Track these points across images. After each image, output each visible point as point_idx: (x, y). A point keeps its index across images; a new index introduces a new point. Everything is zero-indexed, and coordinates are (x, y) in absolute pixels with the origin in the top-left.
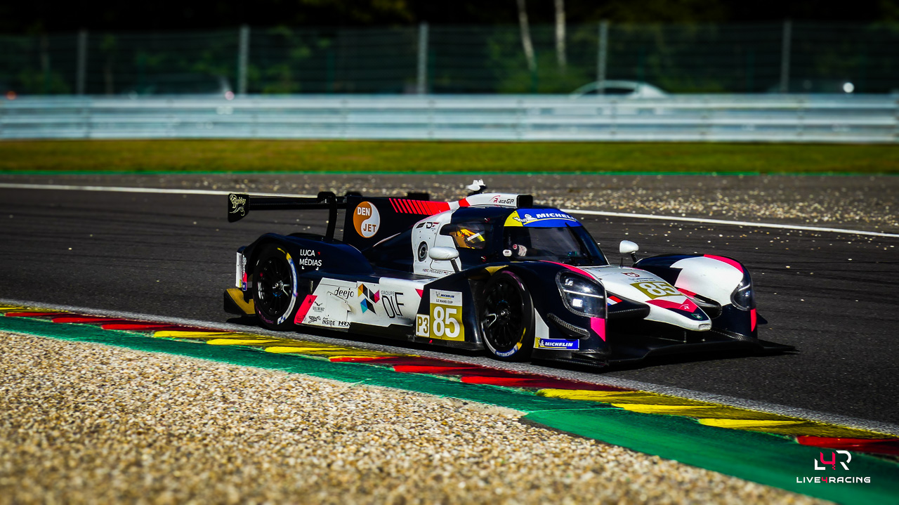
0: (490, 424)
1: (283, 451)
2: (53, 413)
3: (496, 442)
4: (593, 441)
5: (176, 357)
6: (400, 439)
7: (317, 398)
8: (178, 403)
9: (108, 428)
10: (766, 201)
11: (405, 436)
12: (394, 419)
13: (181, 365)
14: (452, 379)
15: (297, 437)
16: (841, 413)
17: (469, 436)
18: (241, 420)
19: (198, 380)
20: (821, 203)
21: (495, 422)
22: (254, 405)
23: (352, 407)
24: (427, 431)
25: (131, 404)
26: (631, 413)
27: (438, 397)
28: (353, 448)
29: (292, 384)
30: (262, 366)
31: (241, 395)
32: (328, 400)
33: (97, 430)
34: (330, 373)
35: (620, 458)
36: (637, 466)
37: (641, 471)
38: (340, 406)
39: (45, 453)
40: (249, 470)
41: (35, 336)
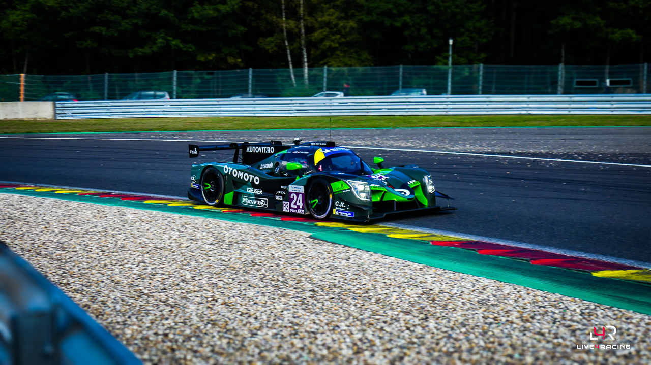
0: (297, 239)
1: (207, 254)
2: (103, 239)
3: (301, 247)
4: (343, 246)
5: (155, 212)
7: (219, 229)
8: (158, 233)
9: (128, 245)
10: (397, 140)
11: (260, 246)
12: (255, 238)
14: (277, 219)
15: (213, 247)
16: (446, 230)
17: (288, 245)
18: (187, 240)
19: (166, 222)
20: (419, 140)
21: (299, 238)
22: (192, 233)
23: (235, 233)
24: (270, 243)
25: (137, 234)
26: (357, 232)
27: (272, 228)
28: (239, 252)
29: (207, 223)
30: (193, 215)
31: (186, 228)
32: (224, 229)
33: (123, 246)
34: (223, 217)
35: (356, 253)
36: (364, 257)
37: (366, 259)
38: (230, 232)
39: (101, 258)
40: (194, 263)
41: (92, 204)
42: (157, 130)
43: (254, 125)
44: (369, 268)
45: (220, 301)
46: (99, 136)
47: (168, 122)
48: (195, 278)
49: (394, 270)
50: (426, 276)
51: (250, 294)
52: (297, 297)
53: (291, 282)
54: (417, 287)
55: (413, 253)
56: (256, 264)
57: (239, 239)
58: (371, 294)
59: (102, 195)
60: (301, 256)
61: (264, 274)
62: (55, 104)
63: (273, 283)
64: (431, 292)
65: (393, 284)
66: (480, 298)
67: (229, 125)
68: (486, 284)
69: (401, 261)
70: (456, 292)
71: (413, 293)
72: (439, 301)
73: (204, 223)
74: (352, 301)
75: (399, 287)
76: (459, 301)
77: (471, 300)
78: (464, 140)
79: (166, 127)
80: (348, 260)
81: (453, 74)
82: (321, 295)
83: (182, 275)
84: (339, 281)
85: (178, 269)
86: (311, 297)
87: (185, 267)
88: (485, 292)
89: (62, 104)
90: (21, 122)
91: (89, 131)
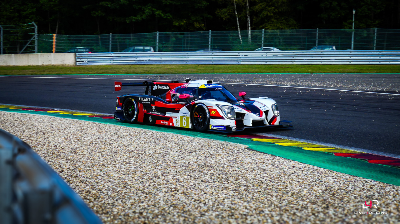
0: (238, 149)
1: (174, 158)
2: (103, 147)
3: (240, 155)
4: (270, 155)
6: (210, 155)
7: (183, 141)
8: (141, 143)
9: (120, 151)
10: (313, 81)
11: (212, 154)
12: (208, 148)
13: (142, 131)
15: (178, 154)
16: (346, 146)
17: (231, 153)
18: (160, 148)
20: (329, 82)
21: (239, 149)
22: (164, 144)
23: (194, 144)
24: (218, 152)
25: (127, 144)
26: (281, 146)
27: (221, 141)
28: (196, 157)
29: (176, 137)
30: (166, 131)
31: (160, 141)
32: (187, 142)
33: (116, 152)
34: (187, 134)
35: (279, 160)
36: (285, 163)
37: (286, 165)
38: (191, 144)
39: (100, 159)
40: (164, 165)
41: (97, 123)
42: (144, 73)
43: (212, 70)
44: (288, 171)
45: (181, 191)
46: (105, 77)
47: (152, 68)
48: (164, 175)
49: (306, 173)
50: (329, 177)
51: (202, 187)
52: (235, 190)
53: (231, 179)
54: (322, 185)
55: (320, 161)
56: (208, 166)
57: (197, 149)
58: (289, 189)
59: (105, 117)
60: (240, 162)
61: (212, 173)
62: (76, 55)
63: (219, 180)
64: (332, 189)
65: (305, 183)
66: (368, 194)
67: (194, 70)
68: (373, 184)
69: (311, 167)
70: (350, 189)
71: (319, 190)
72: (337, 195)
73: (173, 137)
74: (275, 194)
75: (309, 185)
76: (352, 196)
77: (361, 195)
78: (363, 82)
79: (151, 71)
80: (273, 165)
81: (355, 35)
82: (252, 189)
83: (155, 172)
84: (266, 180)
85: (153, 168)
86: (245, 190)
87: (158, 167)
88: (372, 190)
89: (80, 54)
90: (53, 67)
91: (98, 73)
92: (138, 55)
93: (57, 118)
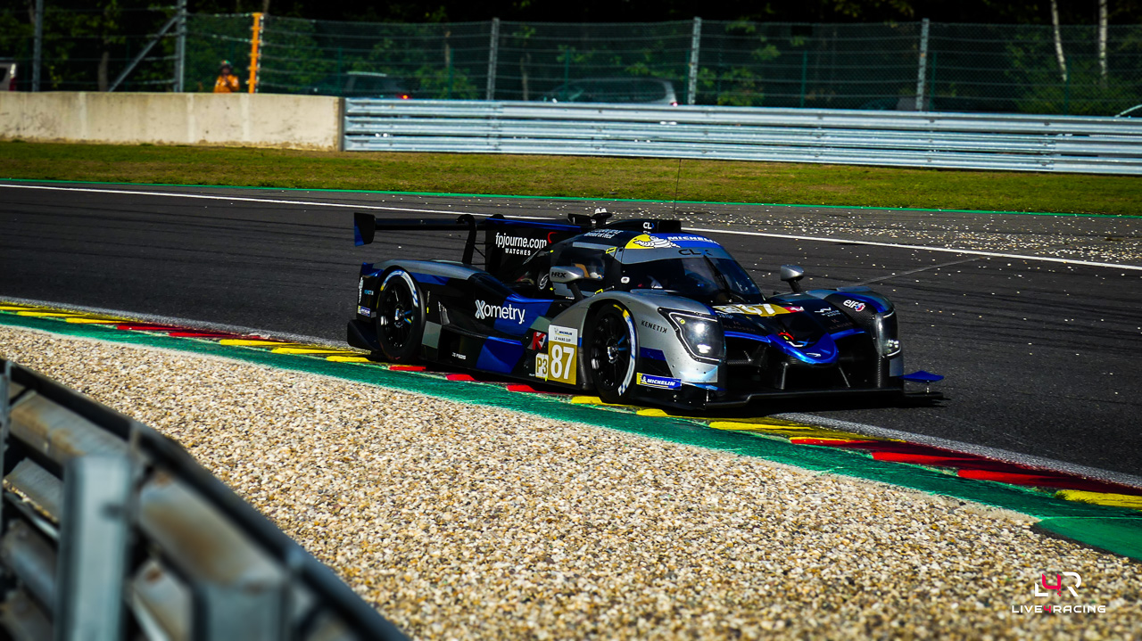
0: (993, 531)
1: (728, 552)
2: (444, 491)
3: (1000, 554)
4: (1126, 560)
5: (598, 429)
6: (877, 545)
7: (773, 488)
8: (598, 486)
9: (511, 513)
11: (883, 541)
12: (870, 518)
13: (604, 439)
14: (946, 472)
15: (746, 536)
17: (966, 545)
18: (677, 510)
19: (625, 459)
21: (1001, 529)
22: (694, 493)
23: (817, 501)
24: (912, 536)
25: (540, 484)
27: (927, 494)
28: (817, 553)
29: (742, 469)
30: (705, 444)
31: (677, 479)
32: (787, 491)
33: (496, 515)
34: (790, 457)
38: (802, 499)
39: (432, 539)
40: (685, 573)
41: (424, 396)
42: (631, 194)
43: (924, 192)
46: (462, 206)
47: (665, 174)
56: (862, 587)
57: (825, 520)
60: (995, 579)
62: (342, 106)
79: (658, 188)
89: (363, 104)
90: (244, 154)
91: (436, 189)
92: (606, 115)
93: (262, 367)
